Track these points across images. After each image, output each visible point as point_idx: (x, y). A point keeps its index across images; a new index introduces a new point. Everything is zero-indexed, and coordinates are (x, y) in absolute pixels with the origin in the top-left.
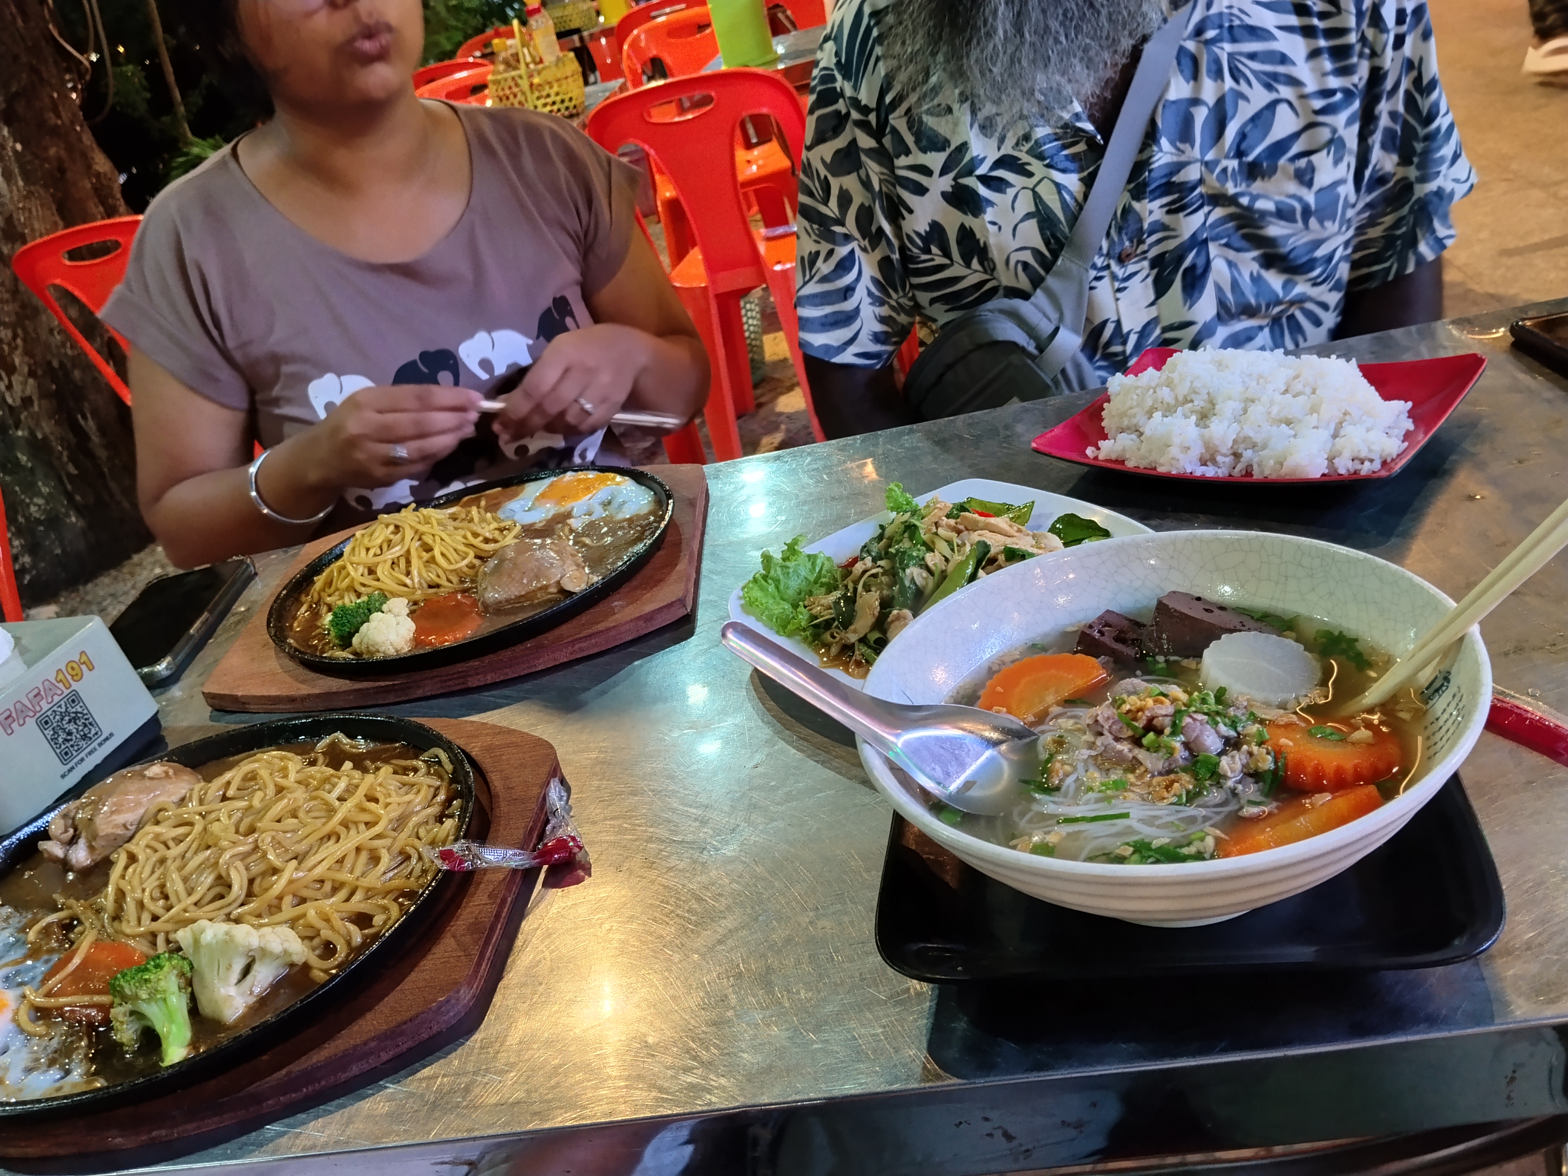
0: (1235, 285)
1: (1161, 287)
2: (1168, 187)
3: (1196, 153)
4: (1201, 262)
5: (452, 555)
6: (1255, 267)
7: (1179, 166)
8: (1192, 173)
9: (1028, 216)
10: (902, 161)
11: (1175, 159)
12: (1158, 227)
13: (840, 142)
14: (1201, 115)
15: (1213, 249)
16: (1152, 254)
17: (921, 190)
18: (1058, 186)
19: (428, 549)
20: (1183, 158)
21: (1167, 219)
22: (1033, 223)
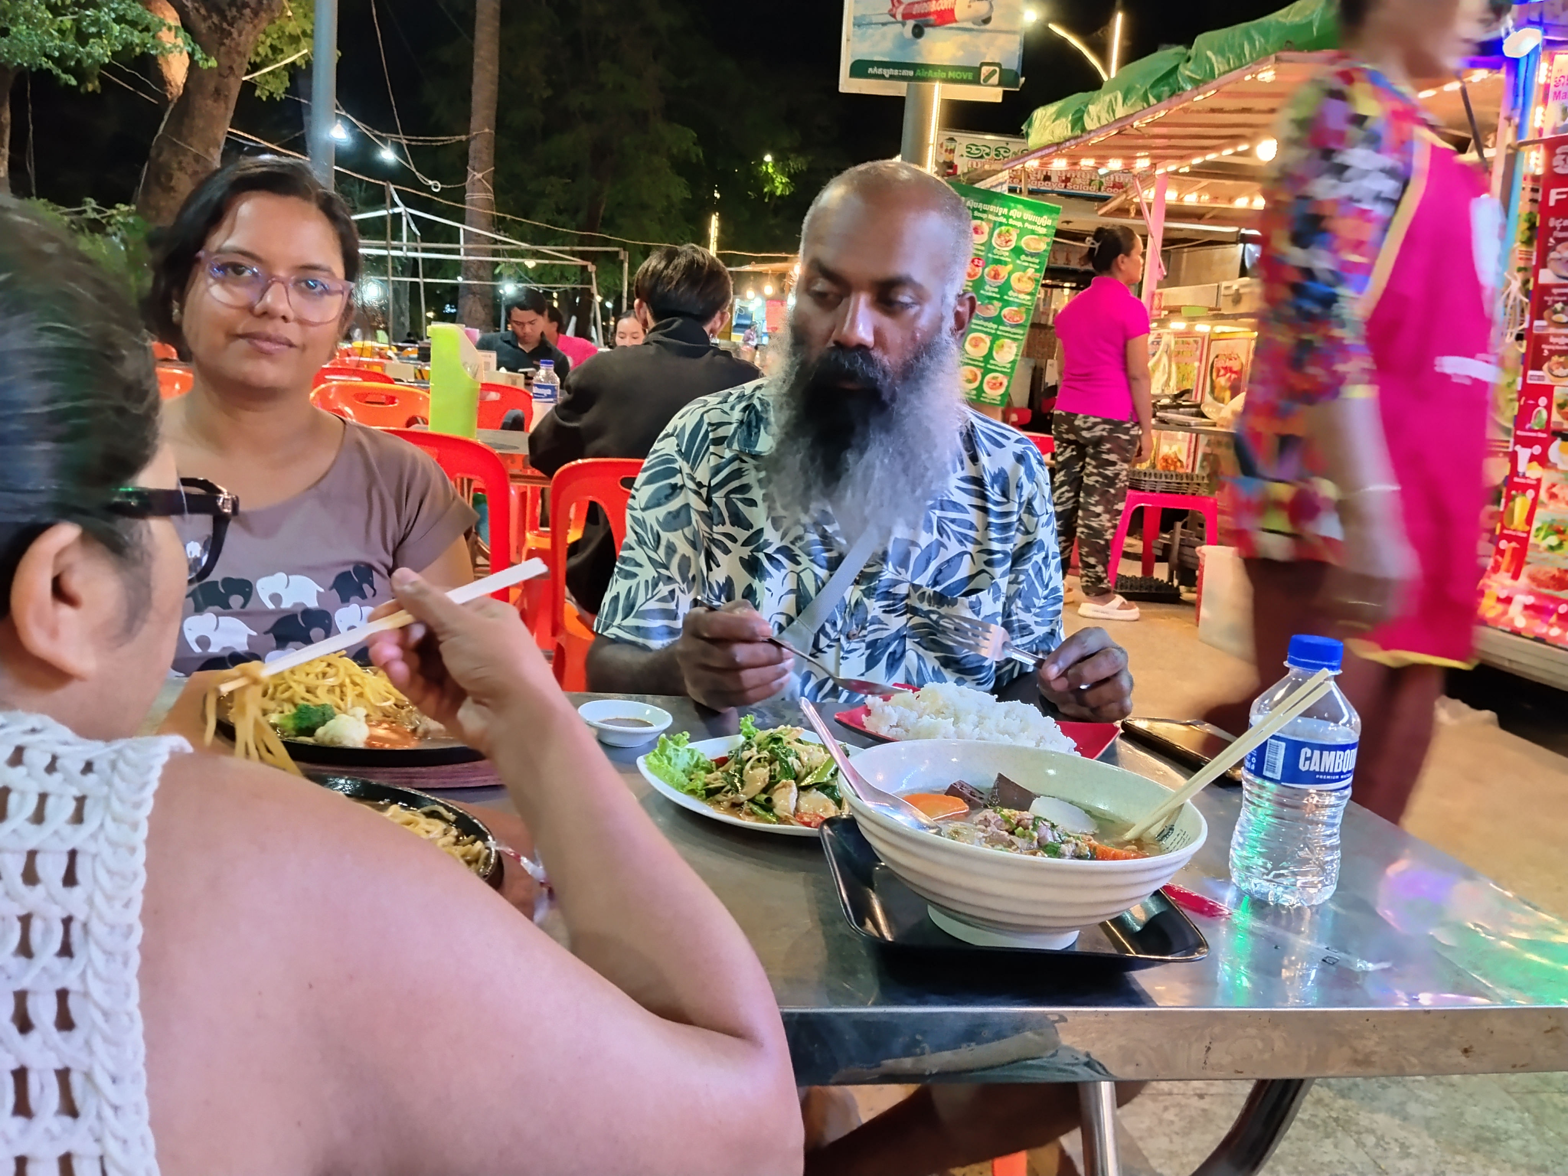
3: (908, 577)
8: (903, 589)
9: (791, 591)
11: (895, 577)
17: (727, 551)
18: (816, 575)
20: (900, 578)
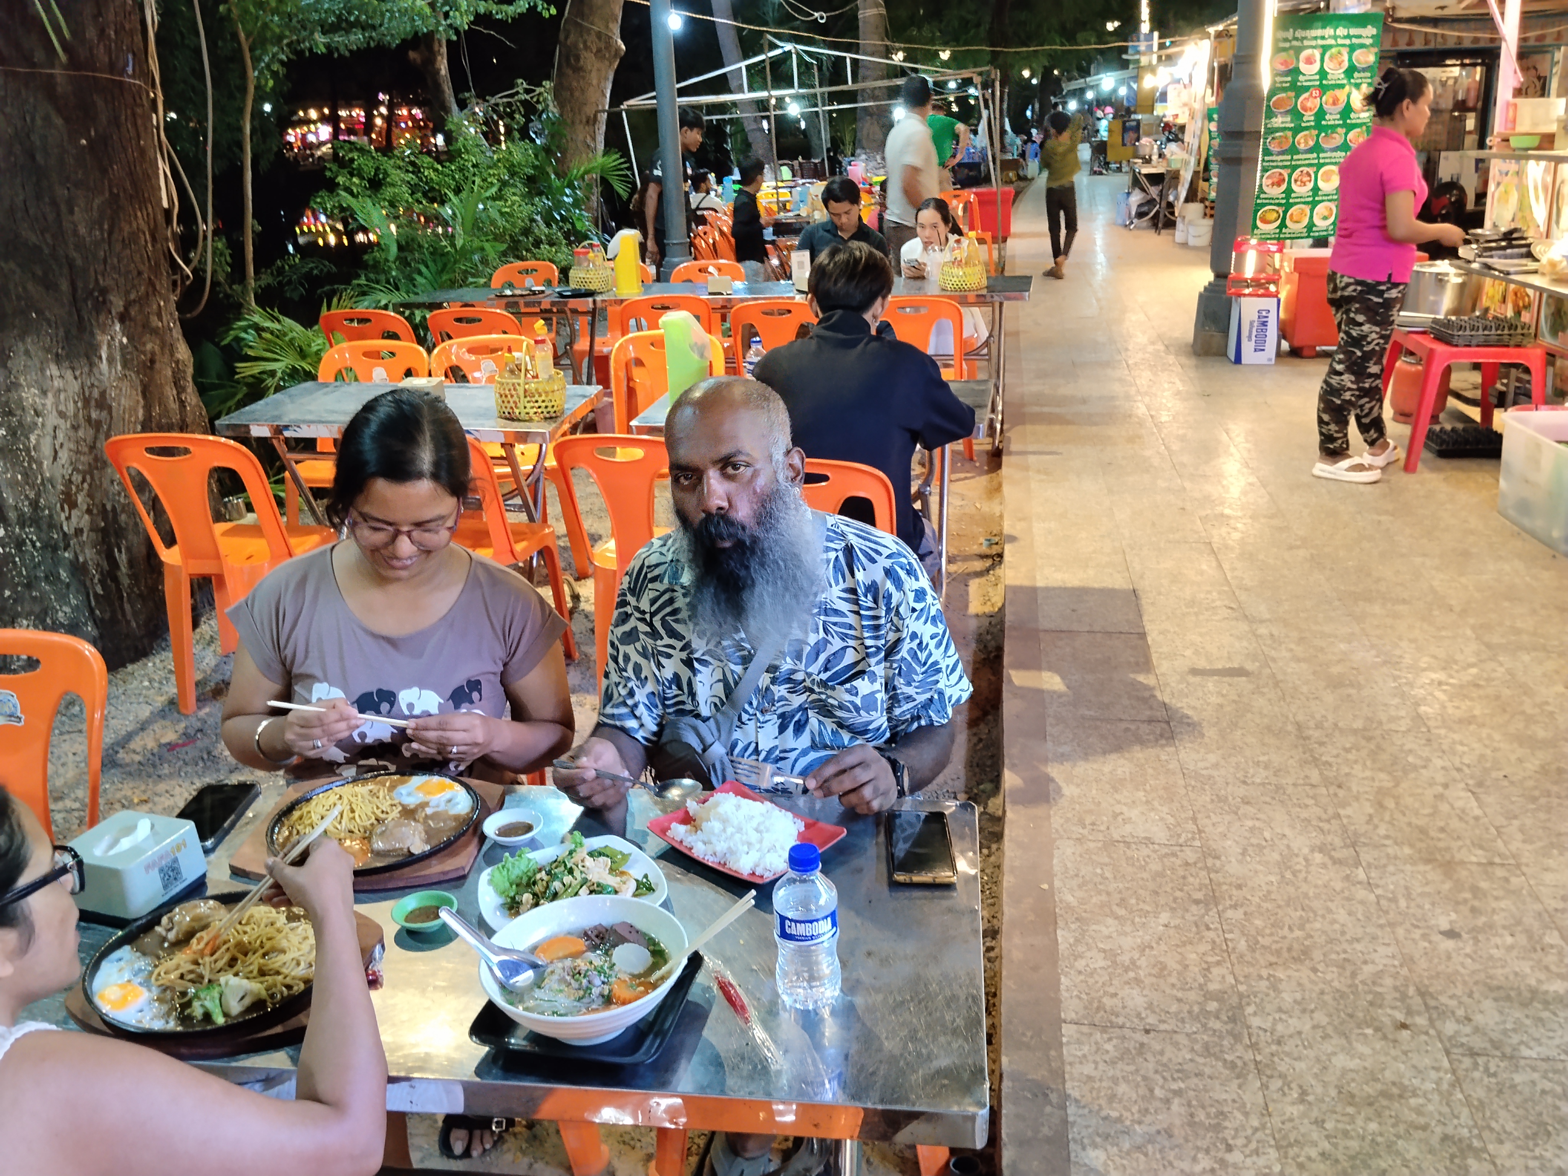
0: (820, 733)
1: (782, 729)
2: (789, 680)
3: (803, 667)
4: (803, 719)
5: (364, 817)
6: (835, 726)
7: (794, 672)
8: (799, 676)
10: (659, 642)
11: (793, 667)
12: (783, 698)
13: (627, 627)
14: (807, 649)
15: (811, 713)
16: (780, 711)
17: (669, 656)
19: (353, 811)
20: (796, 668)
21: (787, 695)
22: (721, 684)
